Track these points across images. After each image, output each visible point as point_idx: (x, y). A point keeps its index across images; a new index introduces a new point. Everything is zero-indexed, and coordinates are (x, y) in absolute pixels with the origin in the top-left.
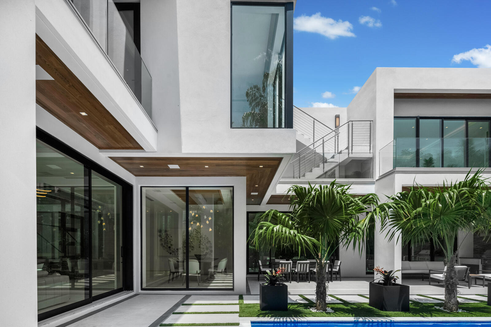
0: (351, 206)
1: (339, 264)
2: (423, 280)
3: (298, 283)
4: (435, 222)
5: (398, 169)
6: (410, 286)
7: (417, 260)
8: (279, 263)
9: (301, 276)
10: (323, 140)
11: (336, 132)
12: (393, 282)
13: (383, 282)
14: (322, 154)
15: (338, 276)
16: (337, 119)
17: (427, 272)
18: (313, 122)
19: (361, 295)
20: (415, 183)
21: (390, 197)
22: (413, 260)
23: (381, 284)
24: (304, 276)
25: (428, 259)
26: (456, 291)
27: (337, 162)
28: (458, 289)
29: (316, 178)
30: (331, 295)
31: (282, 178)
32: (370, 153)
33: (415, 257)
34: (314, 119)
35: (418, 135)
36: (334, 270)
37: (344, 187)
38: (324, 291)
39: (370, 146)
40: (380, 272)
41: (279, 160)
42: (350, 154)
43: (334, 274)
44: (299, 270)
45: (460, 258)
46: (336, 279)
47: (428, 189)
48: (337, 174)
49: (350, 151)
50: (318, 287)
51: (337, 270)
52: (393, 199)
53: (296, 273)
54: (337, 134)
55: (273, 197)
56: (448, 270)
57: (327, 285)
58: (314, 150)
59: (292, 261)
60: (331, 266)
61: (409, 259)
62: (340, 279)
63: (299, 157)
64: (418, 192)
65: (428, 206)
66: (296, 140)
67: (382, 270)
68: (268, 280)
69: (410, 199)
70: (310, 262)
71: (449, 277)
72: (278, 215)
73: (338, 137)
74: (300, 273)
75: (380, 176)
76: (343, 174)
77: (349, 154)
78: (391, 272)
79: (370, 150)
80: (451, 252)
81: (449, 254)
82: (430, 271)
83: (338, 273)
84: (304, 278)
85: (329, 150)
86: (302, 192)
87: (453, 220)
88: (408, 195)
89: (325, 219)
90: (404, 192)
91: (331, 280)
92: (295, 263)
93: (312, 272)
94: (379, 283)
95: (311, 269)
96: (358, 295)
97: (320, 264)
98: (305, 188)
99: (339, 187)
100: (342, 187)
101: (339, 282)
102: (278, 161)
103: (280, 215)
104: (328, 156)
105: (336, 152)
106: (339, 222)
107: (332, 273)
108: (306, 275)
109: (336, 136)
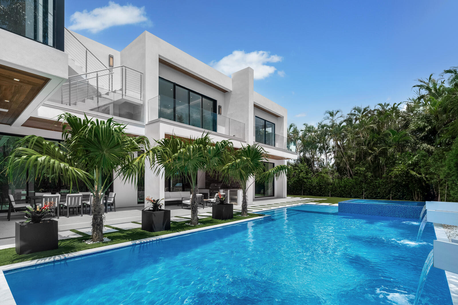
0: (127, 144)
1: (113, 196)
2: (178, 206)
3: (68, 217)
4: (185, 164)
5: (162, 119)
6: (171, 210)
7: (174, 190)
8: (42, 197)
9: (71, 210)
10: (97, 74)
11: (110, 71)
12: (160, 208)
13: (152, 209)
14: (96, 88)
15: (112, 207)
16: (111, 59)
17: (180, 199)
18: (85, 52)
19: (134, 222)
20: (173, 133)
21: (157, 141)
22: (172, 191)
23: (150, 210)
24: (75, 209)
25: (181, 190)
26: (197, 211)
27: (112, 100)
28: (198, 210)
29: (89, 110)
30: (107, 226)
31: (47, 100)
32: (141, 100)
33: (173, 189)
34: (87, 49)
35: (174, 97)
36: (108, 201)
37: (120, 126)
38: (101, 222)
39: (141, 94)
40: (150, 200)
41: (46, 80)
42: (124, 96)
43: (109, 205)
44: (69, 204)
45: (199, 189)
46: (111, 210)
47: (181, 139)
48: (111, 111)
49: (124, 94)
50: (95, 219)
51: (112, 202)
52: (159, 143)
53: (66, 207)
54: (111, 74)
55: (31, 119)
56: (193, 197)
57: (104, 216)
58: (87, 80)
59: (59, 194)
60: (106, 199)
61: (170, 191)
62: (115, 210)
63: (70, 82)
64: (176, 140)
65: (181, 153)
66: (69, 67)
67: (151, 199)
68: (29, 217)
69: (170, 144)
70: (83, 195)
71: (193, 202)
72: (44, 142)
73: (112, 76)
74: (69, 207)
75: (148, 122)
76: (117, 112)
77: (122, 96)
78: (158, 200)
79: (141, 97)
80: (195, 185)
81: (193, 186)
82: (182, 199)
83: (112, 204)
84: (75, 212)
85: (104, 86)
86: (76, 123)
87: (196, 164)
88: (169, 141)
89: (102, 153)
90: (166, 139)
91: (106, 211)
92: (63, 196)
93: (84, 205)
94: (149, 210)
95: (83, 202)
96: (132, 222)
97: (96, 196)
98: (80, 119)
99: (115, 125)
100: (119, 126)
101: (114, 213)
102: (44, 81)
103: (46, 143)
104: (103, 92)
105: (111, 90)
106: (115, 157)
107: (107, 205)
108: (77, 209)
109: (110, 75)
